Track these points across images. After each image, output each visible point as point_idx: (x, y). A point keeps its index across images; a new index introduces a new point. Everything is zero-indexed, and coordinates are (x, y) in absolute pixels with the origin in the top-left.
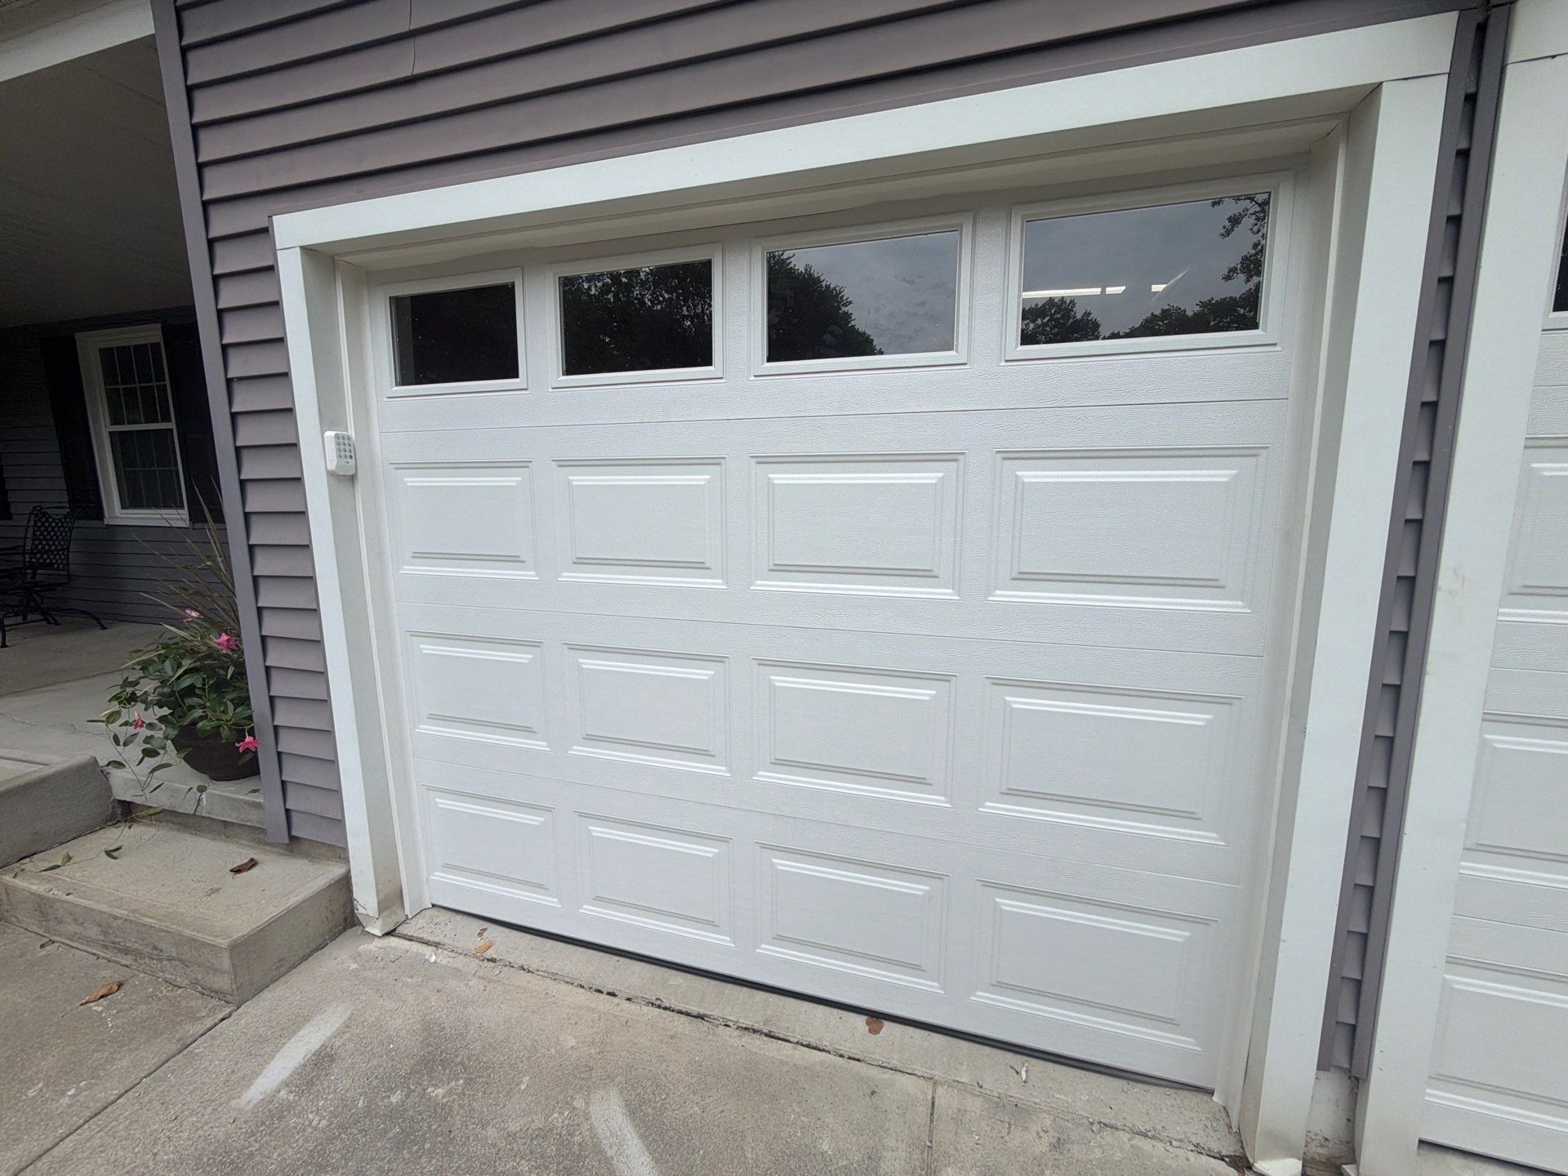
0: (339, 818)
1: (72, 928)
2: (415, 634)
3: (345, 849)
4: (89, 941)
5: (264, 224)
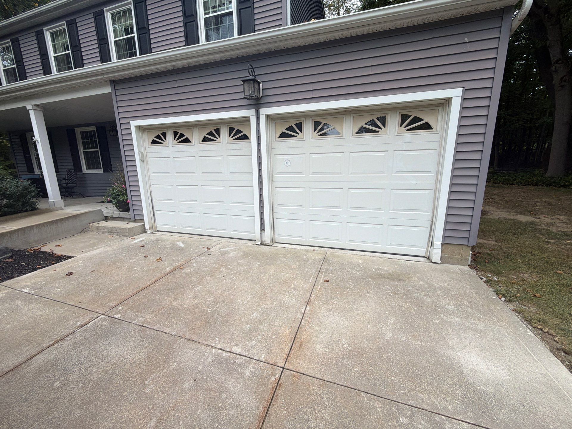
0: (142, 214)
3: (144, 220)
5: (129, 122)
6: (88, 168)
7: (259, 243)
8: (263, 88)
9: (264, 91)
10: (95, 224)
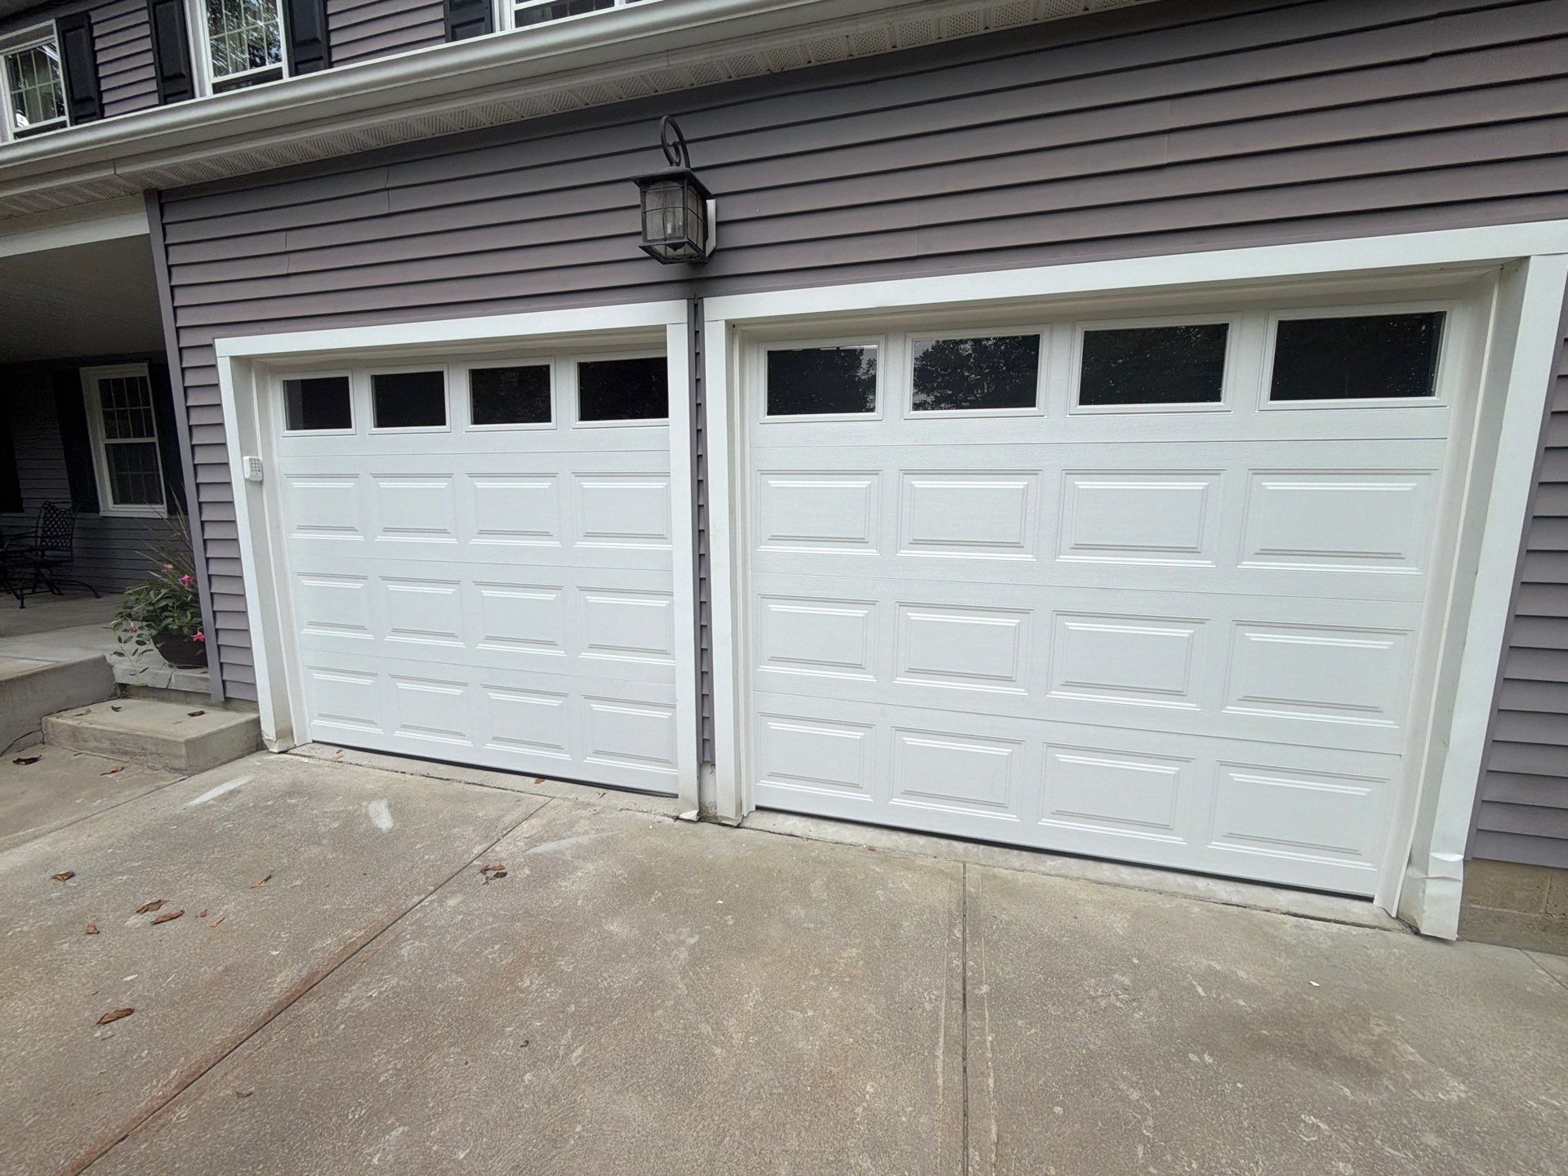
0: (253, 682)
1: (93, 744)
2: (299, 574)
3: (256, 702)
4: (102, 751)
5: (210, 342)
6: (121, 497)
7: (692, 814)
8: (721, 219)
9: (726, 230)
10: (67, 720)
